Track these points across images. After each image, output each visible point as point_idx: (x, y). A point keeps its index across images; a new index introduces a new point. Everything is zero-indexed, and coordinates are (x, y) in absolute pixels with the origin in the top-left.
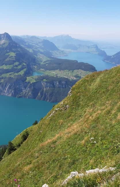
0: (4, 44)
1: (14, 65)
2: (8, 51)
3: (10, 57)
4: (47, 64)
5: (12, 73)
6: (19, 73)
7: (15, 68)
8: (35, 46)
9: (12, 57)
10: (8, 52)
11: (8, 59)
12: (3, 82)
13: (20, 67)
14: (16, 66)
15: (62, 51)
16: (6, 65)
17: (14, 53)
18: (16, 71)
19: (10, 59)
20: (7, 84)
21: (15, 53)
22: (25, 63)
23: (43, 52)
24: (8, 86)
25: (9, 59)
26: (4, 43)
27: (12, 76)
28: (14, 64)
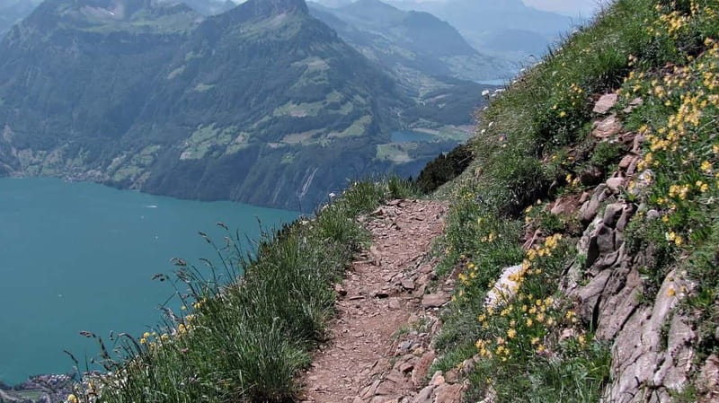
0: (286, 27)
1: (329, 101)
2: (301, 52)
3: (310, 76)
4: (440, 101)
5: (322, 130)
6: (347, 130)
7: (331, 112)
8: (380, 36)
9: (316, 73)
10: (301, 58)
11: (303, 81)
12: (290, 161)
13: (347, 109)
14: (336, 106)
15: (490, 59)
16: (298, 101)
17: (323, 58)
18: (336, 124)
19: (311, 81)
20: (308, 171)
21: (328, 60)
22: (364, 97)
23: (413, 59)
24: (311, 177)
25: (307, 82)
26: (284, 24)
27: (324, 142)
28: (325, 98)
